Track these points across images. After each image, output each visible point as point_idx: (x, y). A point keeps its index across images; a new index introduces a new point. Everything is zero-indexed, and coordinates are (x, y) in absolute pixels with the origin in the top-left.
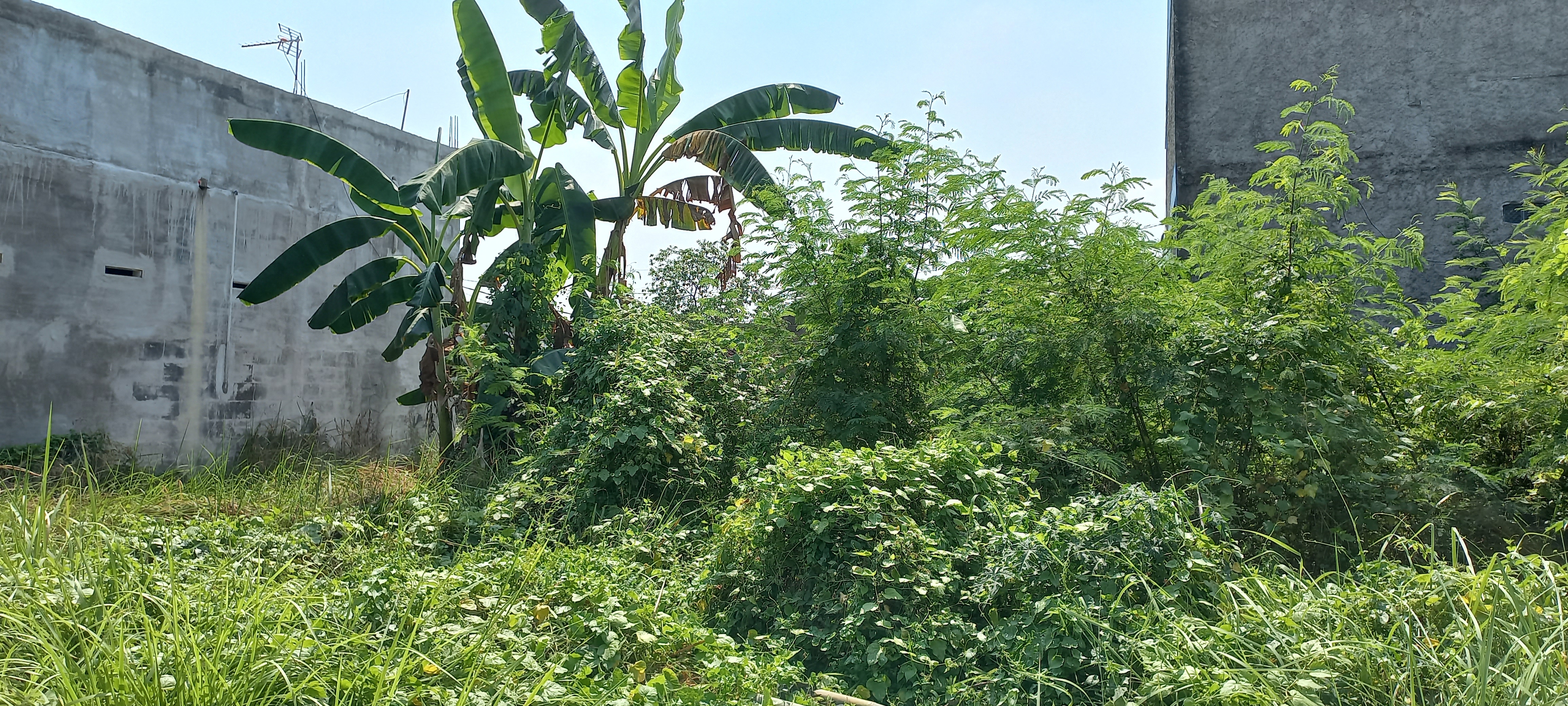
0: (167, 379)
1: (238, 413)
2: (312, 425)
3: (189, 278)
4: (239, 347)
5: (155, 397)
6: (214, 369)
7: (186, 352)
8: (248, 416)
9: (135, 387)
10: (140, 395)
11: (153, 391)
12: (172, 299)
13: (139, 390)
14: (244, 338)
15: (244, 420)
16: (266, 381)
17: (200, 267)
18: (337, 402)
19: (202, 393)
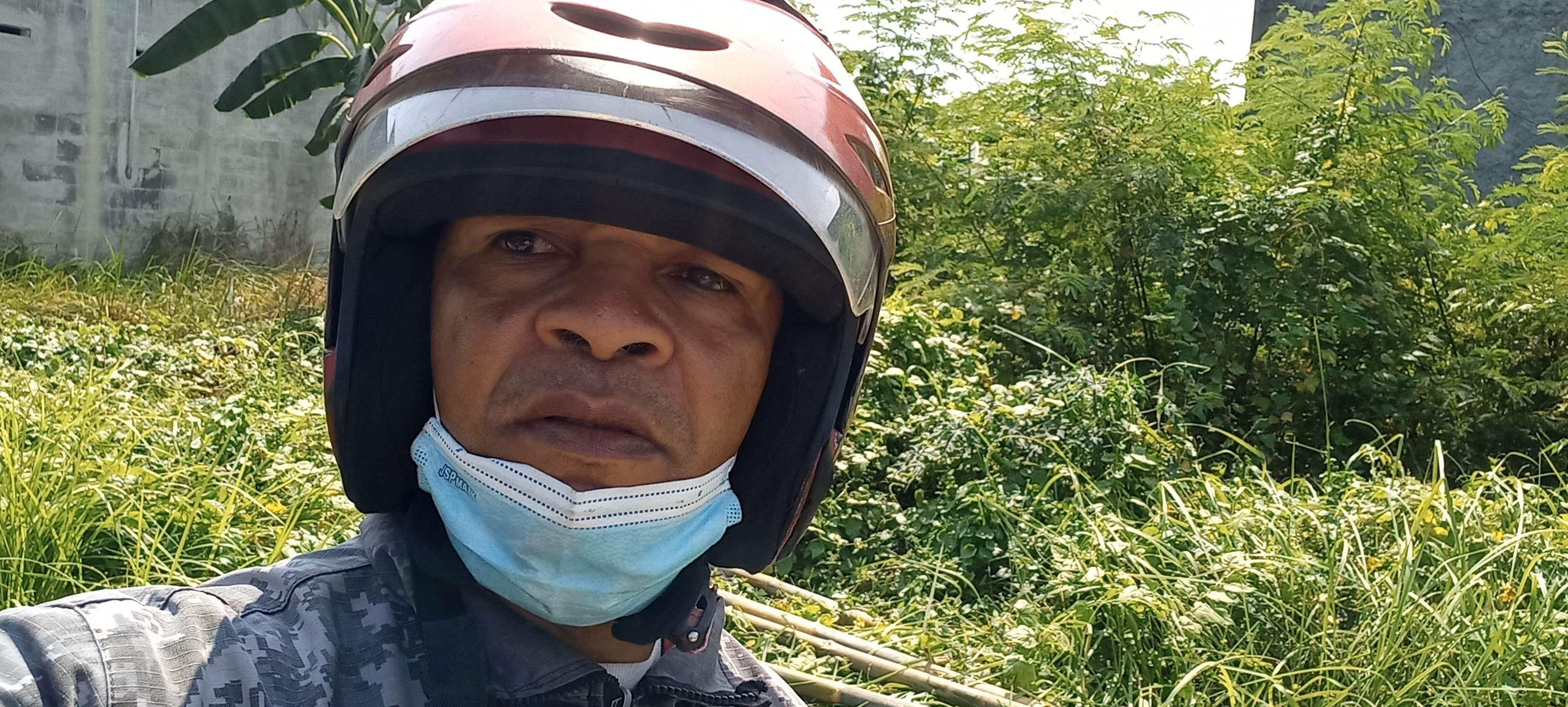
0: (62, 159)
1: (143, 203)
2: (229, 223)
3: (85, 42)
4: (144, 126)
5: (47, 178)
6: (116, 149)
7: (83, 128)
8: (154, 206)
9: (25, 165)
10: (31, 174)
11: (45, 171)
12: (65, 64)
13: (30, 169)
14: (150, 117)
15: (151, 211)
16: (176, 168)
17: (97, 27)
18: (258, 198)
19: (101, 177)
